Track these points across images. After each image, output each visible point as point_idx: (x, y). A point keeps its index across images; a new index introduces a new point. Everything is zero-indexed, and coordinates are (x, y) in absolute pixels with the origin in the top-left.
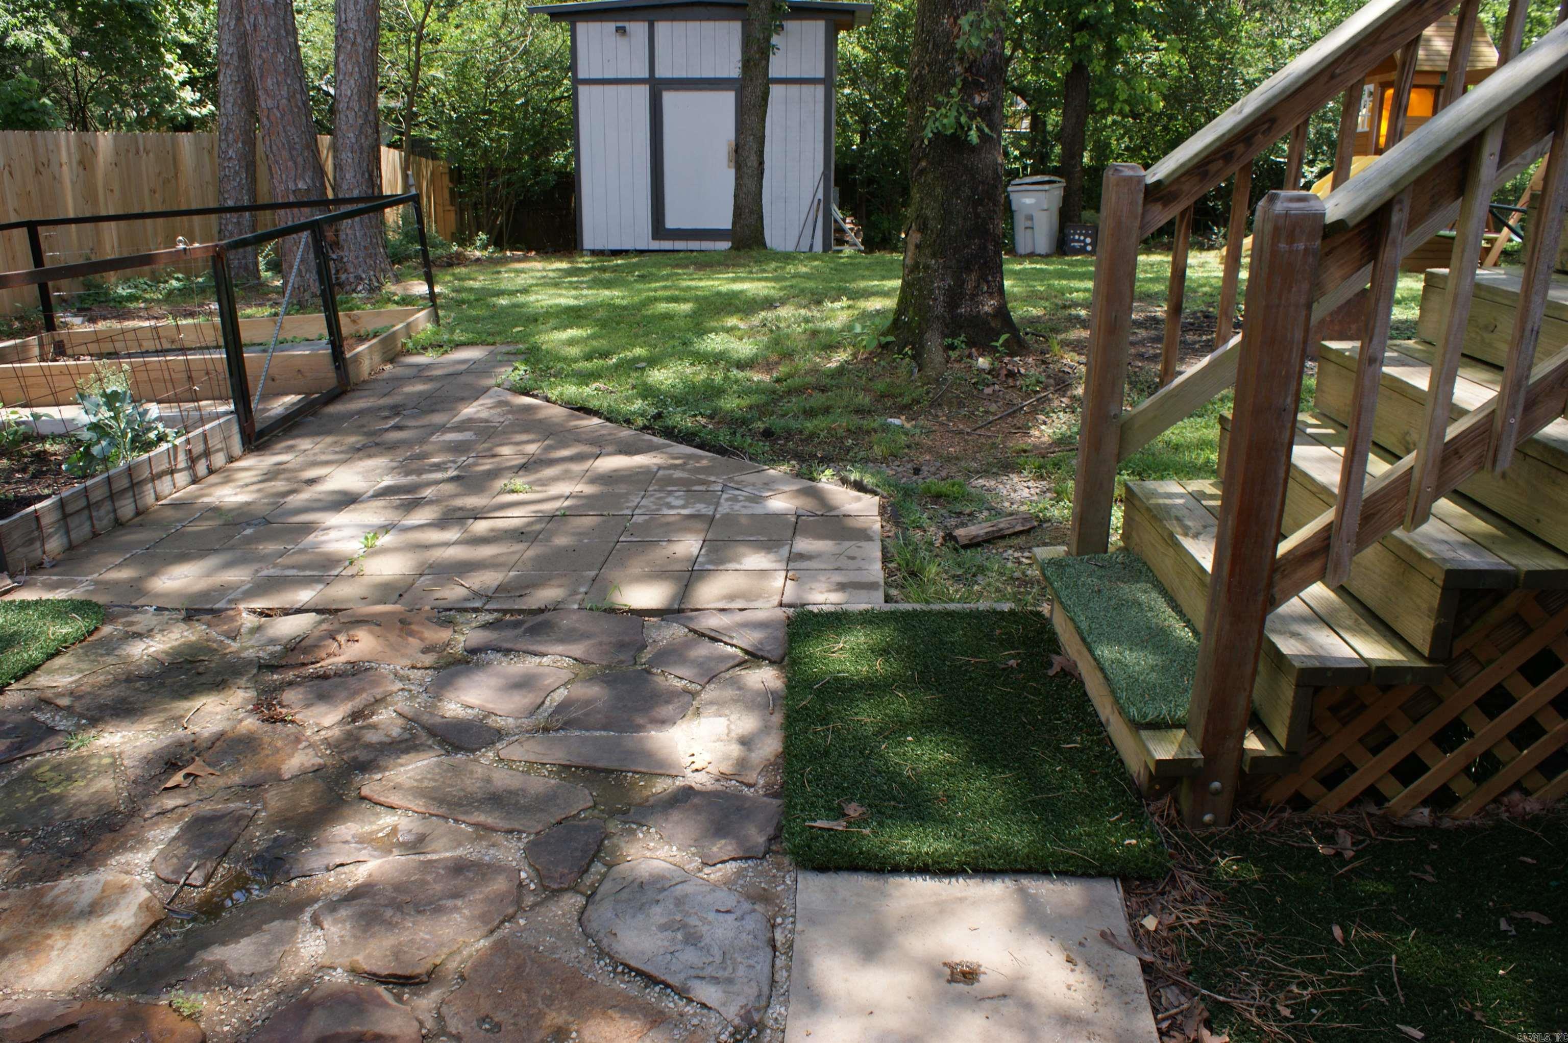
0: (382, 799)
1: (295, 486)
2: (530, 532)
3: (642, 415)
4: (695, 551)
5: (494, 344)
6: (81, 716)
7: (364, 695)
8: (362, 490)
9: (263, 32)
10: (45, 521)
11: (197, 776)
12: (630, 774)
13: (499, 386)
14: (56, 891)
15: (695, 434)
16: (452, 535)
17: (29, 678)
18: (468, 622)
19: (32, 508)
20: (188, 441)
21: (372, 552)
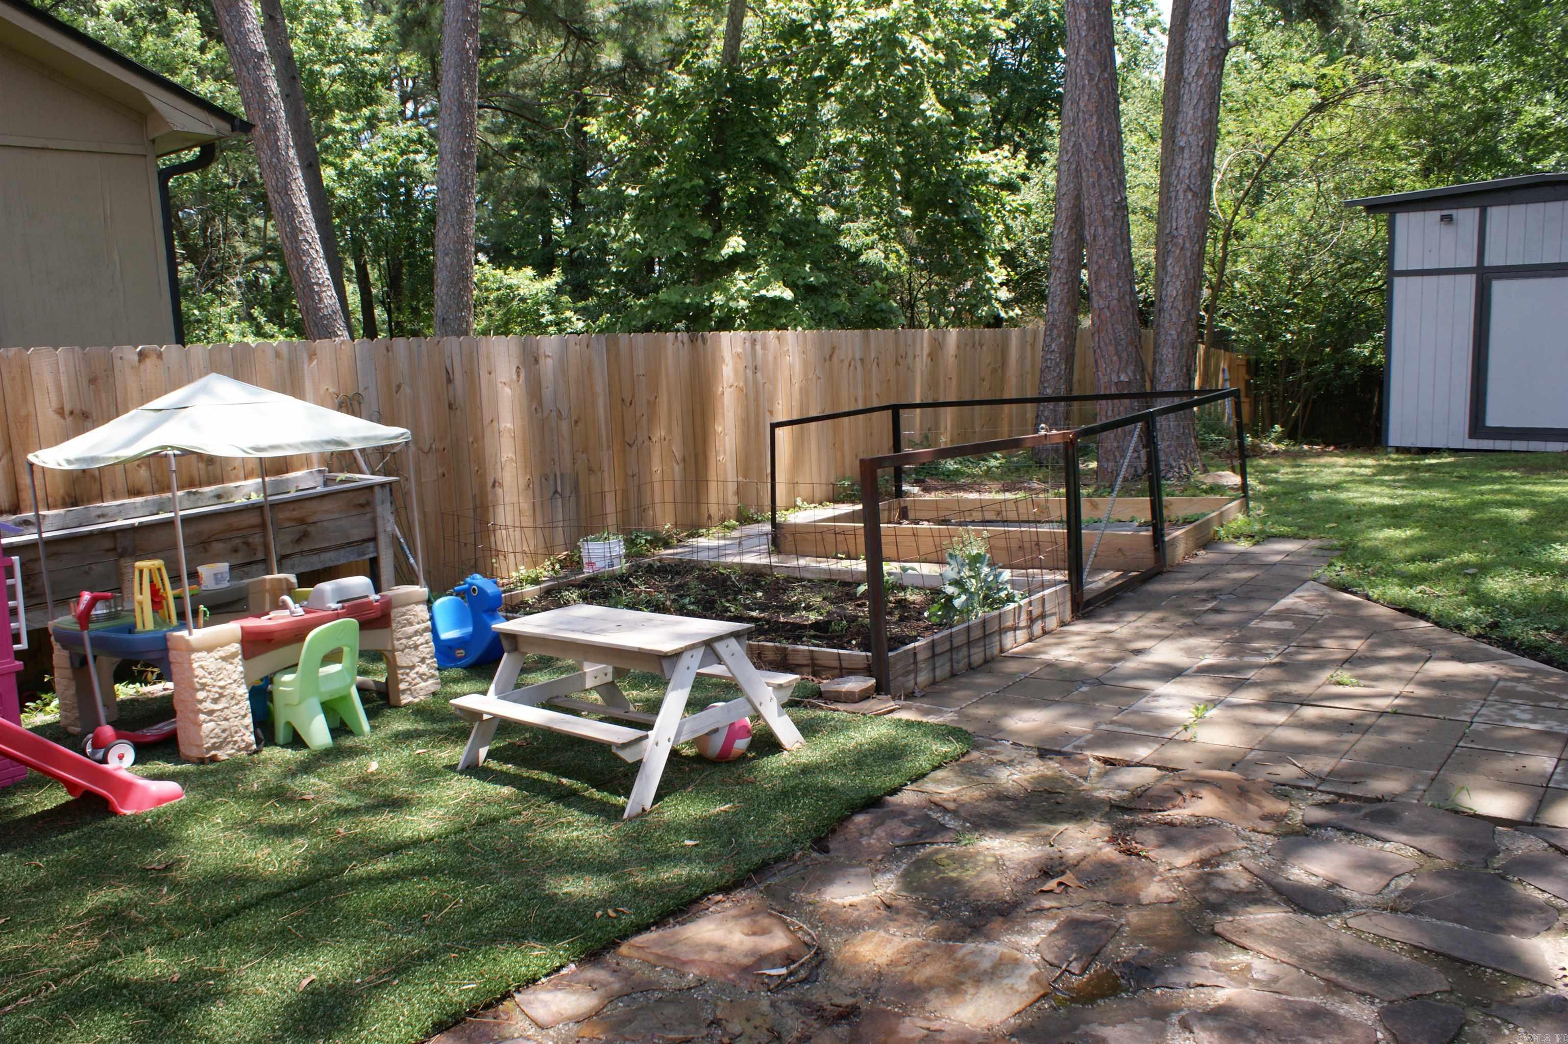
0: (1235, 938)
1: (1122, 654)
2: (1360, 725)
3: (1475, 623)
4: (1550, 769)
5: (1306, 538)
6: (966, 820)
7: (1212, 846)
8: (1186, 666)
9: (1101, 241)
10: (920, 657)
11: (1067, 886)
12: (1489, 971)
13: (1315, 580)
14: (964, 951)
15: (1540, 648)
16: (1279, 717)
17: (920, 782)
18: (1304, 799)
19: (912, 645)
20: (1030, 603)
21: (1201, 721)
